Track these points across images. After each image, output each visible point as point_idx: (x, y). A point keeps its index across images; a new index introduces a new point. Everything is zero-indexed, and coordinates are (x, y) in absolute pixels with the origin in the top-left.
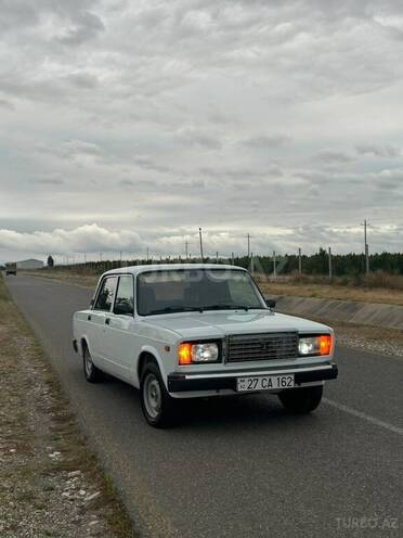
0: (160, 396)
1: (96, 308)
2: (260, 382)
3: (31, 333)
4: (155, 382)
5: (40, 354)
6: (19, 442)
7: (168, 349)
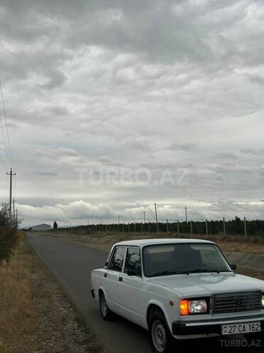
0: (164, 337)
1: (109, 269)
2: (237, 328)
3: (54, 280)
4: (161, 326)
5: (65, 297)
7: (172, 303)
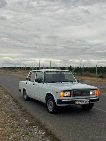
1: (28, 81)
2: (81, 102)
4: (51, 101)
6: (15, 117)
